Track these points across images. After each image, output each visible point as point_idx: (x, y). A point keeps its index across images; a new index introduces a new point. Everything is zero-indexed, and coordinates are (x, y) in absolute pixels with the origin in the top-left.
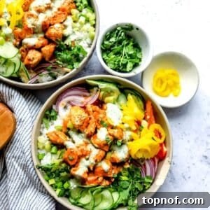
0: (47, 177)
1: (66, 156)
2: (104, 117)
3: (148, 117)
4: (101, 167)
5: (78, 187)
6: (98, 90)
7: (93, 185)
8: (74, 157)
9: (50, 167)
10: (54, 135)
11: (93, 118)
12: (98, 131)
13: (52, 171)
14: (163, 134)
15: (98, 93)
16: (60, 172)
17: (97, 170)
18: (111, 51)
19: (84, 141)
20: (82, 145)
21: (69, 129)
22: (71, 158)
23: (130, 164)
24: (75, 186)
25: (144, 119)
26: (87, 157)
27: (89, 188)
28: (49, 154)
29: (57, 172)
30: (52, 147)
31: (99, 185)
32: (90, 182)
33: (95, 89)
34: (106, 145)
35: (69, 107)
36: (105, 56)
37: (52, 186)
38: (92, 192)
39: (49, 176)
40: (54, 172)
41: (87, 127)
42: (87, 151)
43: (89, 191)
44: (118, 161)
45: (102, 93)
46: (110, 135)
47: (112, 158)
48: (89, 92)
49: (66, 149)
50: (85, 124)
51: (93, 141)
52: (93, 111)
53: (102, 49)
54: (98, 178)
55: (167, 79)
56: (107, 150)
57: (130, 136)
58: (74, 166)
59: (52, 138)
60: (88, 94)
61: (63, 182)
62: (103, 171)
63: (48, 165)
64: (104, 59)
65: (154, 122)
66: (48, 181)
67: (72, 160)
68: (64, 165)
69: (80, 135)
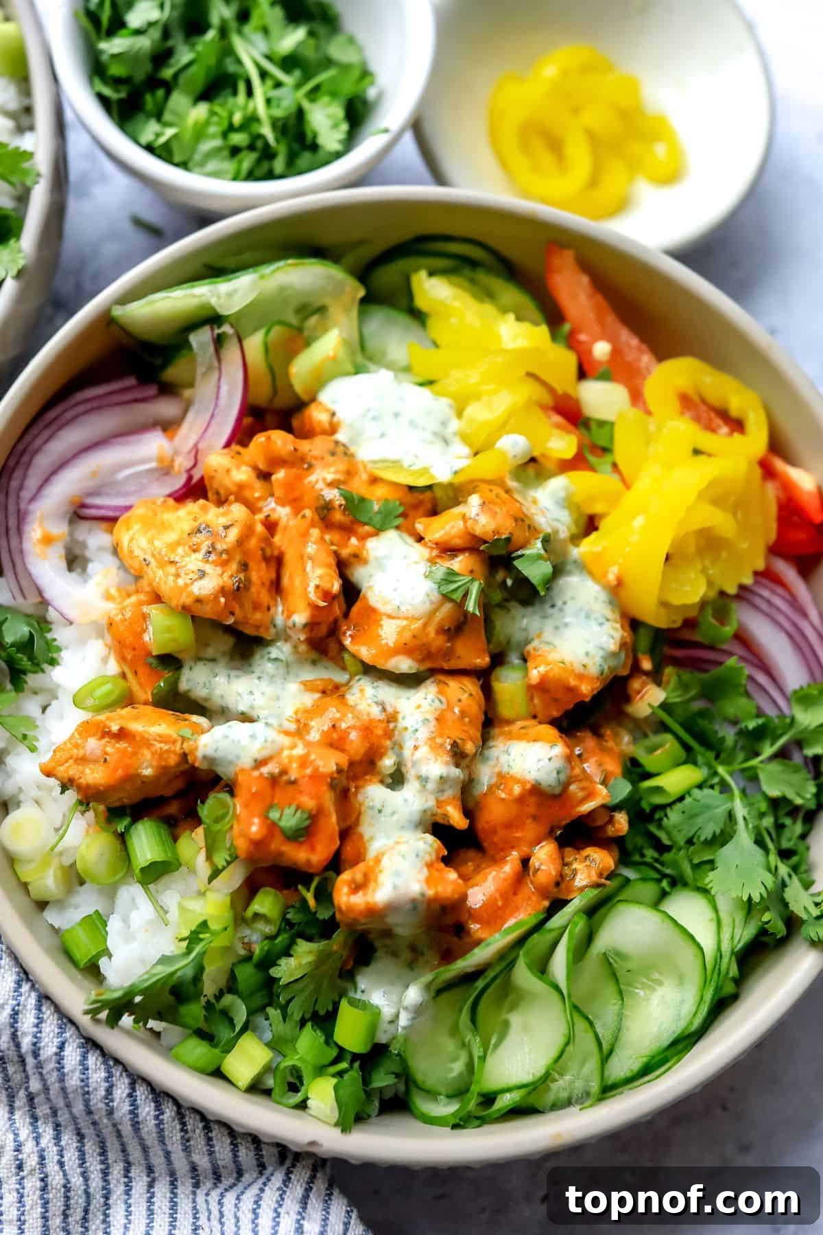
0: (197, 1050)
1: (255, 828)
2: (350, 473)
3: (601, 349)
4: (503, 779)
5: (439, 991)
6: (219, 341)
7: (522, 917)
8: (309, 803)
9: (184, 968)
10: (93, 744)
11: (282, 513)
12: (360, 574)
13: (209, 988)
14: (740, 400)
15: (232, 354)
16: (268, 962)
17: (494, 813)
18: (169, 87)
19: (308, 686)
20: (316, 711)
21: (170, 662)
22: (289, 819)
23: (656, 677)
24: (414, 994)
25: (582, 374)
26: (388, 763)
27: (507, 957)
28: (132, 893)
29: (246, 974)
30: (122, 838)
31: (557, 905)
32: (494, 915)
33: (200, 339)
34: (458, 626)
35: (96, 539)
36: (150, 130)
37: (256, 1088)
38: (542, 967)
39: (205, 1036)
40: (231, 986)
41: (277, 587)
42: (367, 729)
43: (523, 975)
44: (587, 690)
45: (255, 343)
46: (448, 550)
47: (542, 688)
48: (168, 390)
49: (231, 789)
50: (260, 574)
51: (365, 653)
52: (265, 476)
53: (104, 101)
54: (525, 862)
55: (576, 111)
56: (483, 661)
57: (568, 502)
58: (336, 864)
59: (94, 776)
60: (166, 408)
61: (325, 1021)
62: (536, 791)
63: (164, 960)
64: (150, 148)
65: (646, 359)
66: (218, 1074)
67: (305, 833)
68: (266, 903)
69: (265, 664)
